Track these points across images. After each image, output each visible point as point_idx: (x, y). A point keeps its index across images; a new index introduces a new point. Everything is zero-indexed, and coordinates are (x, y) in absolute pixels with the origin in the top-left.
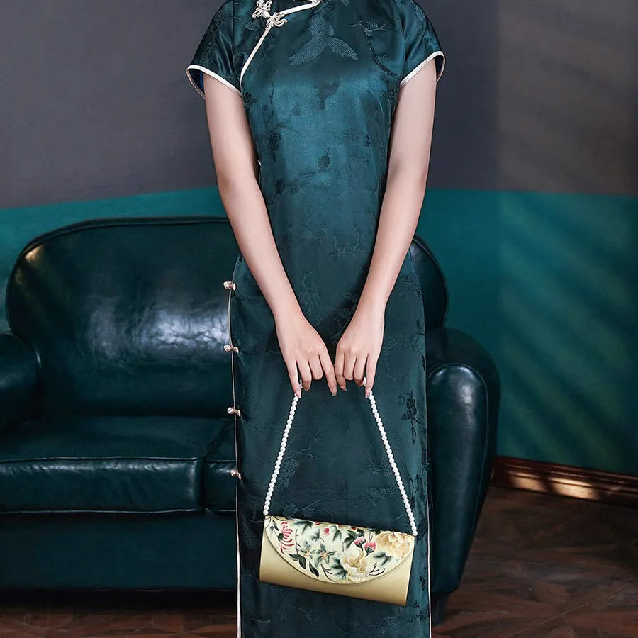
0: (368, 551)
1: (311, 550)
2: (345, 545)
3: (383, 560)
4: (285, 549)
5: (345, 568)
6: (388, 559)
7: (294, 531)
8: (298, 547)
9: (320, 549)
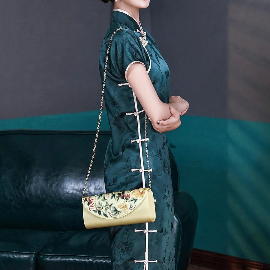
0: (127, 199)
1: (102, 206)
2: (117, 199)
3: (134, 201)
4: (91, 208)
5: (118, 210)
6: (136, 200)
7: (94, 199)
8: (97, 206)
9: (106, 204)
